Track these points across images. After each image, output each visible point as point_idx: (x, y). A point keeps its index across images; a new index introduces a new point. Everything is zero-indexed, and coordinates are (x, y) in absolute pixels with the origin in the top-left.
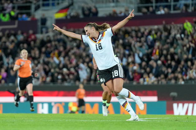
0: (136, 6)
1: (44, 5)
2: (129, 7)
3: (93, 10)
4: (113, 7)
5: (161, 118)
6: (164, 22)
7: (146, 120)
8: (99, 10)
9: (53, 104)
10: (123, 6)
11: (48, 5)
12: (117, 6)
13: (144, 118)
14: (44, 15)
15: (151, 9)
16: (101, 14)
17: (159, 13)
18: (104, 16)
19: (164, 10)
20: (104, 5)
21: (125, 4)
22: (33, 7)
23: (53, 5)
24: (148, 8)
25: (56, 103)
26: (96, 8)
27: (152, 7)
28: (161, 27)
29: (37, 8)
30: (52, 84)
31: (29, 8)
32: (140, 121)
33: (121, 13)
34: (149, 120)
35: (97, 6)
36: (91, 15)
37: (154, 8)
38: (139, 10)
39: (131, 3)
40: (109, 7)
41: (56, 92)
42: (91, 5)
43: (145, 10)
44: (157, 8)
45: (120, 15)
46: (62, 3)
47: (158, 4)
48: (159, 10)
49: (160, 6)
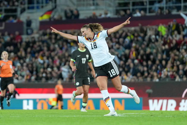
0: (115, 9)
1: (29, 8)
2: (108, 10)
3: (75, 12)
4: (94, 10)
5: (138, 113)
6: (140, 25)
7: (124, 115)
8: (80, 12)
9: (37, 101)
10: (102, 9)
11: (33, 8)
12: (96, 9)
13: (122, 114)
14: (29, 17)
15: (128, 12)
16: (82, 17)
17: (135, 15)
18: (86, 18)
19: (140, 12)
20: (85, 8)
21: (104, 7)
22: (19, 10)
23: (38, 8)
24: (125, 11)
25: (40, 100)
26: (78, 11)
27: (129, 9)
28: (138, 28)
29: (23, 11)
30: (36, 82)
31: (15, 11)
32: (118, 116)
33: (101, 15)
34: (126, 115)
35: (79, 8)
36: (73, 17)
37: (131, 11)
38: (117, 12)
39: (110, 6)
40: (90, 10)
41: (41, 90)
42: (73, 8)
43: (122, 13)
44: (134, 11)
45: (99, 17)
46: (46, 6)
47: (135, 7)
48: (135, 13)
49: (136, 9)
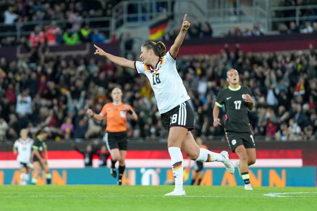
0: (270, 20)
1: (129, 20)
2: (259, 23)
3: (205, 28)
4: (235, 22)
5: (308, 193)
6: (311, 46)
7: (285, 195)
8: (213, 26)
9: (142, 171)
10: (250, 21)
11: (135, 19)
12: (240, 21)
13: (282, 192)
14: (129, 35)
15: (293, 25)
16: (217, 33)
17: (305, 31)
18: (222, 36)
19: (312, 26)
20: (221, 19)
21: (252, 18)
22: (113, 22)
23: (144, 19)
24: (288, 24)
25: (147, 169)
26: (208, 25)
27: (295, 22)
28: (308, 52)
29: (119, 24)
30: (141, 141)
31: (106, 24)
32: (276, 197)
33: (247, 31)
34: (290, 195)
35: (211, 20)
36: (201, 35)
37: (298, 23)
38: (275, 26)
39: (262, 15)
40: (229, 22)
41: (148, 153)
42: (203, 20)
43: (283, 27)
44: (302, 24)
45: (244, 35)
46: (157, 16)
47: (305, 18)
48: (305, 27)
49: (307, 20)
